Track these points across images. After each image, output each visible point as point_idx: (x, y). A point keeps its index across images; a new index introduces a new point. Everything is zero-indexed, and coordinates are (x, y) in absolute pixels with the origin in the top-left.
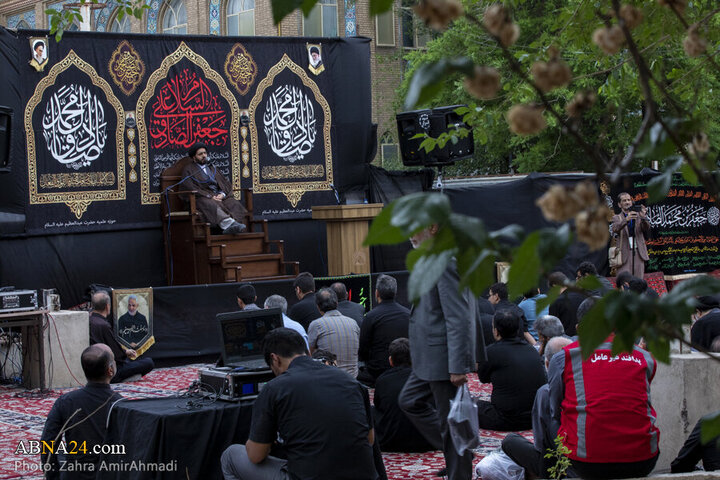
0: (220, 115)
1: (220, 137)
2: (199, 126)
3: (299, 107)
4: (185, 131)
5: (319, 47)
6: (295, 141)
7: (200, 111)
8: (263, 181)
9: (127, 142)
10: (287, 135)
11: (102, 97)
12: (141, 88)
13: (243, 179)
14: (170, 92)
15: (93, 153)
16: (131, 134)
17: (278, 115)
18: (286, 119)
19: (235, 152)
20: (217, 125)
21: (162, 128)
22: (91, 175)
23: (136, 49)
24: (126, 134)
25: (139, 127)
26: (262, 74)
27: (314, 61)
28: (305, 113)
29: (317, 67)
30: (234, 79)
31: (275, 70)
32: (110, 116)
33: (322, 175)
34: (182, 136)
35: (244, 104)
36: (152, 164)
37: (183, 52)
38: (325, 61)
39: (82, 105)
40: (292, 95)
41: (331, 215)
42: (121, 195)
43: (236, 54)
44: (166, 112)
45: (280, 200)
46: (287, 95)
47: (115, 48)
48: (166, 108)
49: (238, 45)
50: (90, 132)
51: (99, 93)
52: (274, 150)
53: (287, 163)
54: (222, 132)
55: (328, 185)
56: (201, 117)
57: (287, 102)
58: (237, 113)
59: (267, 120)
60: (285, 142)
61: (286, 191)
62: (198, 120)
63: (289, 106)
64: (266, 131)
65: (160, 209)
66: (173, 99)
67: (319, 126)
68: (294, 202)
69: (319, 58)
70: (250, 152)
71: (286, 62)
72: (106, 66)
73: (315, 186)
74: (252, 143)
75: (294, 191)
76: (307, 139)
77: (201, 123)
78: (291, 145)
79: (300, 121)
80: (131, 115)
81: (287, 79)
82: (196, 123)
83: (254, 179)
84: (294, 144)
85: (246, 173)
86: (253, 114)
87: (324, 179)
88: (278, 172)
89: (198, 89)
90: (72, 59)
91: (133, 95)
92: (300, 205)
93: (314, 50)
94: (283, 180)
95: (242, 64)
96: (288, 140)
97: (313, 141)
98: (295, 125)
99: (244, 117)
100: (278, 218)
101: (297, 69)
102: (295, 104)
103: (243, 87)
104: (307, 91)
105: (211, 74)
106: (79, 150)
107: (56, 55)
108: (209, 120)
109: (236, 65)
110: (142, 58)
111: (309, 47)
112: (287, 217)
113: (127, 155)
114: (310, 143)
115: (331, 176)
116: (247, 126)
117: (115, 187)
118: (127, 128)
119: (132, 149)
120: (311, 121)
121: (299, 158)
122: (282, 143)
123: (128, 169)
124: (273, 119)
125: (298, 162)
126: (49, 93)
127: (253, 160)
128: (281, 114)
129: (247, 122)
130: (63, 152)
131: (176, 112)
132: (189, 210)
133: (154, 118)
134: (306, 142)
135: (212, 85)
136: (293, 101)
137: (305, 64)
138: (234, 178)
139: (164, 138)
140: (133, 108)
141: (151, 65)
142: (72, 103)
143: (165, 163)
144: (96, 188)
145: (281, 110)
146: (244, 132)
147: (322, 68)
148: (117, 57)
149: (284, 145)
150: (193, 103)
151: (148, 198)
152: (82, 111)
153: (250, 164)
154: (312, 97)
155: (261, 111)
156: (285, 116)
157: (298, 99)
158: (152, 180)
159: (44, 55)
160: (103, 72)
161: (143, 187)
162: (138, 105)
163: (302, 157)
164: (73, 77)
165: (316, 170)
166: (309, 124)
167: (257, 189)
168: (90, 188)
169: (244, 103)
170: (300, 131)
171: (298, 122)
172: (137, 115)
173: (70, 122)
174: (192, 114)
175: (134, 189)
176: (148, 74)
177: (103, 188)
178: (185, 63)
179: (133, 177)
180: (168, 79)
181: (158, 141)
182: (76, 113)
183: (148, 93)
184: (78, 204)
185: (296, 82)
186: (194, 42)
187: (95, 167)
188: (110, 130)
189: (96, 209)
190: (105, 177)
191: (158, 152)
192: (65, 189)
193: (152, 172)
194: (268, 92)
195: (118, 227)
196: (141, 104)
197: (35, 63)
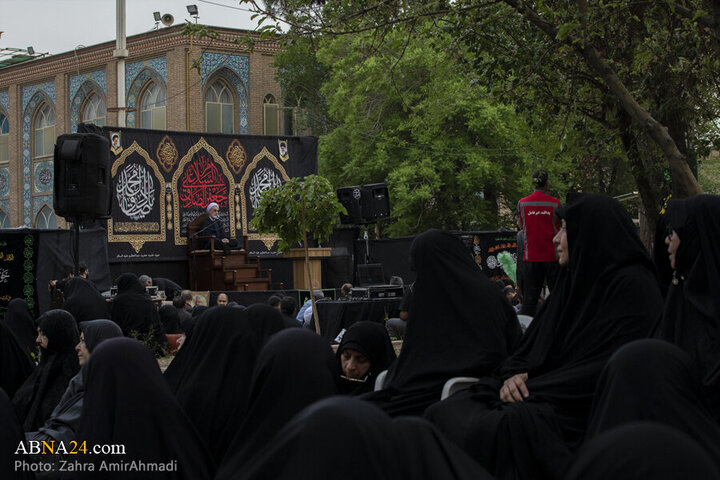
0: (223, 187)
1: (223, 201)
2: (210, 194)
3: (272, 183)
4: (202, 197)
5: (286, 143)
7: (211, 184)
8: (249, 232)
9: (166, 203)
12: (176, 167)
13: (237, 230)
14: (193, 171)
15: (147, 209)
16: (169, 197)
17: (258, 188)
19: (232, 212)
20: (221, 193)
21: (188, 195)
22: (145, 224)
23: (173, 142)
24: (166, 197)
25: (174, 193)
26: (249, 161)
27: (283, 151)
29: (284, 156)
30: (232, 164)
31: (258, 157)
32: (157, 185)
35: (237, 181)
36: (181, 218)
37: (202, 144)
38: (289, 152)
39: (140, 178)
40: (268, 175)
41: (298, 255)
42: (163, 238)
43: (234, 146)
44: (190, 184)
45: (260, 245)
46: (265, 175)
47: (161, 141)
48: (191, 181)
49: (235, 140)
50: (145, 195)
51: (150, 170)
54: (224, 198)
56: (212, 188)
57: (265, 179)
58: (233, 186)
59: (252, 191)
61: (264, 239)
62: (210, 190)
63: (266, 182)
64: (251, 198)
65: (186, 249)
66: (195, 176)
68: (269, 246)
69: (286, 150)
70: (241, 212)
71: (265, 153)
72: (155, 153)
74: (242, 206)
75: (269, 239)
77: (212, 192)
80: (169, 185)
81: (265, 163)
82: (209, 192)
83: (244, 230)
85: (239, 226)
86: (243, 187)
89: (210, 169)
90: (135, 147)
91: (170, 172)
92: (273, 249)
93: (283, 145)
95: (237, 153)
99: (237, 189)
101: (272, 157)
102: (270, 181)
103: (237, 169)
104: (277, 172)
105: (219, 159)
106: (138, 207)
107: (125, 144)
108: (217, 190)
109: (233, 154)
110: (177, 148)
111: (280, 142)
112: (265, 257)
113: (166, 212)
116: (239, 195)
117: (159, 232)
118: (166, 193)
119: (169, 208)
123: (167, 221)
124: (256, 190)
126: (121, 169)
127: (243, 217)
128: (261, 187)
129: (239, 192)
130: (129, 208)
131: (196, 184)
132: (209, 248)
133: (183, 188)
135: (219, 166)
136: (268, 179)
137: (277, 155)
138: (232, 229)
139: (189, 201)
140: (170, 181)
141: (182, 152)
142: (134, 176)
143: (190, 217)
144: (147, 233)
145: (261, 185)
146: (237, 198)
148: (162, 146)
150: (207, 178)
151: (179, 241)
152: (139, 182)
153: (241, 220)
154: (281, 177)
155: (248, 186)
156: (263, 188)
157: (271, 178)
158: (181, 229)
159: (118, 145)
160: (153, 156)
161: (176, 233)
162: (173, 179)
164: (135, 159)
168: (144, 233)
169: (237, 179)
172: (173, 185)
173: (133, 188)
174: (206, 186)
175: (170, 234)
176: (180, 158)
177: (152, 233)
178: (203, 151)
179: (170, 226)
180: (192, 162)
181: (185, 203)
182: (136, 183)
183: (180, 171)
184: (137, 243)
185: (271, 166)
186: (209, 137)
187: (148, 219)
188: (157, 195)
189: (148, 247)
190: (153, 226)
191: (186, 210)
192: (129, 233)
193: (182, 223)
194: (253, 173)
195: (161, 259)
196: (175, 179)
197: (113, 149)
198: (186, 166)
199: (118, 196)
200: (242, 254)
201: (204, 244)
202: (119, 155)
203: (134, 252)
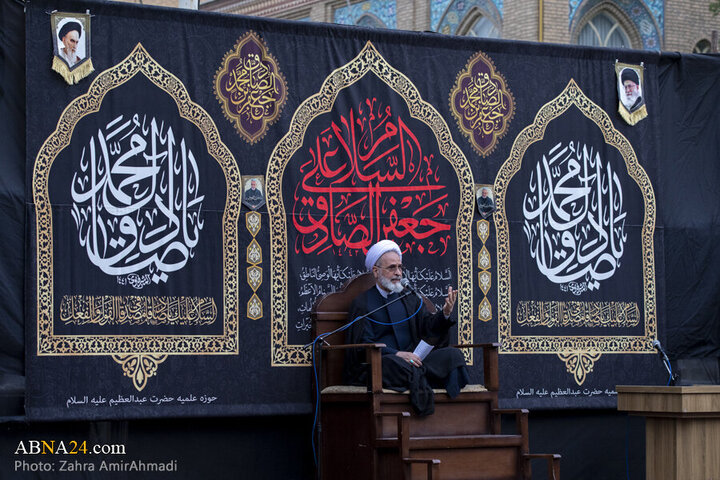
0: (436, 194)
1: (437, 236)
2: (394, 212)
3: (593, 186)
4: (366, 223)
5: (638, 70)
6: (584, 254)
7: (396, 183)
8: (517, 330)
9: (245, 238)
10: (569, 241)
11: (197, 144)
12: (278, 130)
13: (479, 325)
14: (336, 143)
15: (175, 256)
16: (254, 222)
17: (551, 199)
18: (567, 209)
19: (464, 270)
20: (430, 213)
21: (318, 215)
22: (166, 302)
23: (273, 51)
24: (242, 221)
25: (270, 208)
26: (523, 118)
27: (629, 96)
28: (606, 198)
29: (633, 109)
30: (467, 124)
31: (549, 111)
32: (213, 182)
33: (635, 323)
34: (360, 232)
35: (485, 174)
36: (294, 285)
37: (370, 61)
38: (648, 98)
39: (154, 157)
40: (581, 163)
41: (657, 405)
42: (228, 345)
43: (474, 73)
44: (326, 182)
45: (552, 370)
46: (573, 162)
47: (230, 46)
48: (329, 174)
49: (481, 56)
50: (169, 213)
51: (191, 135)
52: (543, 268)
53: (567, 297)
54: (440, 227)
55: (649, 344)
56: (399, 196)
57: (571, 174)
58: (471, 191)
59: (529, 209)
60: (563, 254)
61: (563, 352)
62: (393, 201)
63: (574, 183)
64: (527, 229)
65: (304, 381)
66: (342, 157)
67: (633, 226)
68: (580, 373)
69: (639, 91)
70: (493, 271)
71: (572, 96)
73: (621, 345)
74: (499, 253)
75: (579, 352)
76: (608, 250)
77: (398, 207)
78: (575, 261)
79: (596, 214)
80: (256, 183)
81: (572, 129)
82: (389, 207)
83: (501, 324)
84: (582, 260)
85: (485, 312)
86: (502, 195)
87: (639, 330)
88: (547, 314)
89: (394, 140)
90: (139, 62)
91: (261, 142)
92: (592, 381)
93: (629, 76)
94: (558, 330)
95: (485, 93)
96: (569, 251)
97: (619, 255)
98: (586, 221)
99: (485, 200)
100: (548, 405)
101: (595, 113)
102: (586, 179)
103: (483, 141)
104: (610, 155)
105: (422, 110)
106: (145, 249)
107: (104, 53)
108: (415, 204)
109: (473, 96)
110: (284, 71)
111: (620, 68)
112: (565, 404)
113: (244, 265)
114: (614, 258)
115: (654, 325)
116: (490, 219)
117: (217, 328)
118: (245, 208)
119: (254, 253)
120: (616, 214)
121: (591, 286)
122: (557, 255)
123: (245, 293)
124: (542, 207)
125: (588, 296)
126: (87, 128)
127: (500, 287)
128: (559, 198)
129: (489, 210)
130: (112, 252)
131: (347, 184)
132: (368, 382)
133: (302, 193)
134: (606, 257)
135: (425, 132)
136: (582, 173)
137: (611, 104)
138: (462, 322)
139: (321, 234)
140: (260, 170)
141: (301, 84)
142: (134, 151)
143: (324, 284)
144: (178, 329)
145: (559, 190)
146: (483, 229)
147: (643, 113)
148: (234, 64)
149: (562, 260)
150: (384, 167)
151: (285, 355)
152: (153, 171)
153: (493, 295)
154: (620, 167)
155: (518, 191)
156: (565, 202)
157: (592, 171)
158: (294, 317)
159: (81, 50)
160: (201, 92)
161: (274, 331)
162: (271, 165)
163: (597, 285)
164: (139, 99)
165: (623, 311)
166: (612, 221)
167: (506, 345)
168: (164, 329)
169: (485, 172)
170: (593, 234)
171: (591, 217)
172: (267, 185)
173: (128, 190)
174: (380, 190)
175: (255, 334)
176: (295, 101)
177: (193, 329)
178: (371, 85)
179: (255, 309)
180: (334, 115)
181: (309, 239)
182: (141, 173)
183: (292, 141)
184: (141, 360)
185: (591, 136)
186: (393, 43)
187: (177, 286)
188: (212, 212)
189: (173, 373)
190: (196, 308)
191: (309, 261)
192: (112, 329)
193: (295, 301)
194: (534, 154)
195: (221, 410)
196: (276, 163)
197: (58, 66)
198: (316, 126)
199: (75, 213)
200: (473, 400)
201: (353, 367)
202: (85, 83)
203: (127, 387)
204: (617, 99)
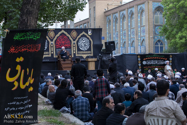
0: (69, 42)
1: (69, 46)
5: (91, 30)
7: (65, 42)
8: (78, 54)
12: (54, 38)
13: (74, 54)
14: (60, 38)
15: (45, 48)
19: (72, 49)
20: (69, 44)
26: (78, 35)
27: (90, 33)
28: (87, 42)
31: (81, 34)
37: (63, 31)
42: (50, 56)
43: (73, 32)
44: (59, 42)
45: (82, 57)
49: (74, 30)
52: (80, 48)
53: (83, 51)
54: (70, 45)
55: (92, 55)
56: (66, 43)
57: (83, 40)
58: (73, 42)
64: (79, 45)
65: (57, 58)
66: (60, 40)
67: (90, 44)
68: (85, 58)
69: (91, 32)
71: (84, 33)
73: (89, 55)
74: (76, 47)
75: (84, 56)
81: (84, 36)
83: (76, 53)
84: (85, 47)
85: (74, 52)
86: (76, 42)
88: (81, 52)
89: (65, 38)
93: (90, 31)
94: (82, 54)
96: (83, 47)
98: (85, 44)
99: (74, 43)
101: (86, 34)
102: (85, 40)
103: (74, 37)
104: (88, 38)
105: (68, 35)
108: (67, 43)
109: (73, 34)
111: (89, 30)
112: (83, 60)
114: (88, 47)
115: (93, 53)
117: (49, 54)
118: (51, 44)
119: (52, 48)
123: (51, 51)
124: (80, 43)
125: (85, 51)
127: (76, 50)
131: (61, 42)
133: (56, 43)
135: (68, 37)
138: (72, 53)
139: (58, 46)
141: (56, 34)
146: (74, 45)
147: (91, 34)
150: (64, 40)
151: (55, 56)
155: (78, 42)
156: (83, 42)
165: (89, 52)
166: (88, 44)
167: (77, 55)
169: (74, 40)
172: (53, 42)
175: (52, 55)
178: (63, 33)
179: (52, 53)
183: (56, 39)
186: (65, 30)
188: (48, 45)
191: (57, 49)
193: (56, 52)
194: (79, 38)
195: (49, 61)
196: (54, 40)
198: (58, 37)
204: (88, 33)
